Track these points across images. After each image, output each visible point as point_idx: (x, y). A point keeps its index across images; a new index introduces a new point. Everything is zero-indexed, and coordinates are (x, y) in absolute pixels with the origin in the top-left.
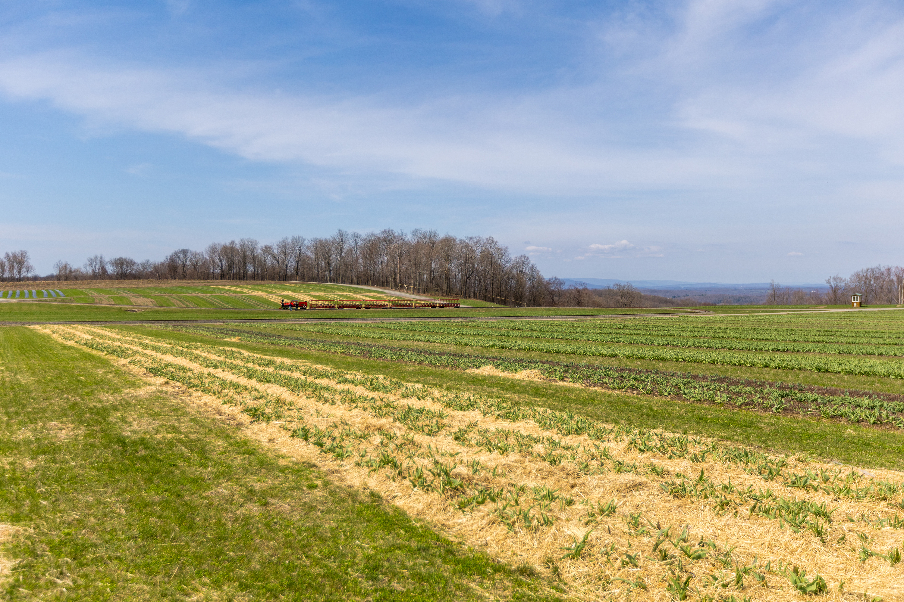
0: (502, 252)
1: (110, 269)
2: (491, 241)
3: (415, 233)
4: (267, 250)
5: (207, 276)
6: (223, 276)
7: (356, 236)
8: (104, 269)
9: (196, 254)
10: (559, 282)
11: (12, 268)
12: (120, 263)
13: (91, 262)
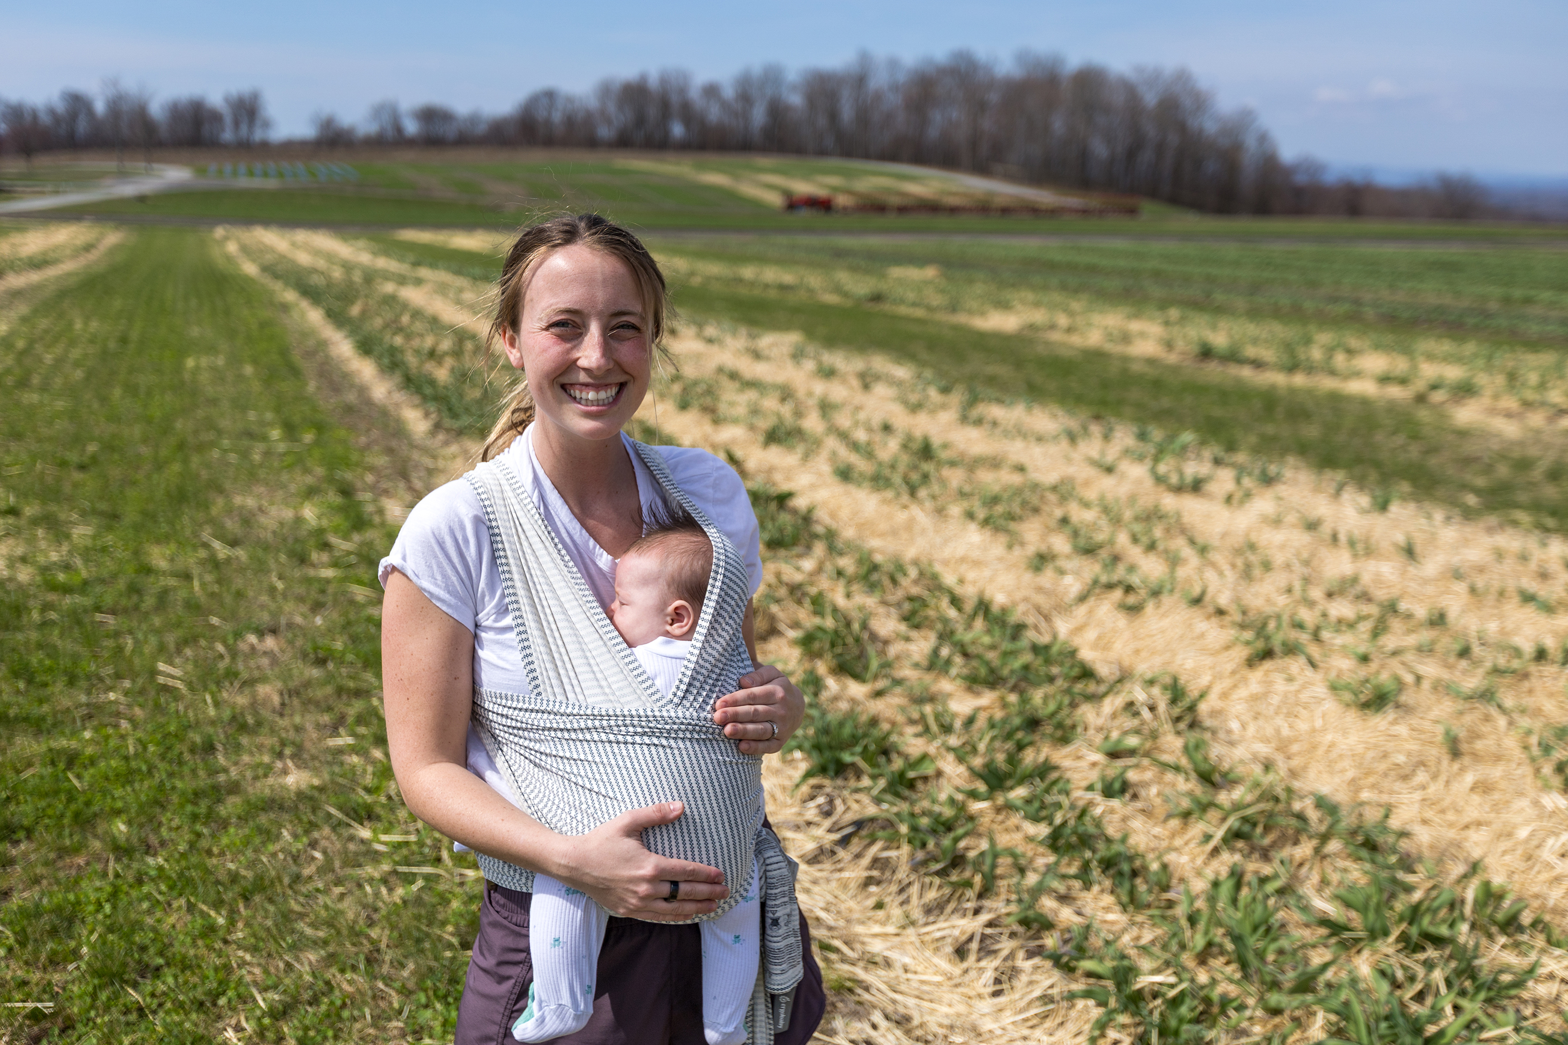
0: (1201, 102)
1: (411, 127)
2: (1182, 77)
3: (1021, 57)
4: (711, 91)
5: (592, 143)
6: (624, 142)
7: (893, 64)
8: (399, 130)
9: (570, 100)
10: (1314, 168)
11: (237, 124)
12: (429, 115)
13: (377, 111)
